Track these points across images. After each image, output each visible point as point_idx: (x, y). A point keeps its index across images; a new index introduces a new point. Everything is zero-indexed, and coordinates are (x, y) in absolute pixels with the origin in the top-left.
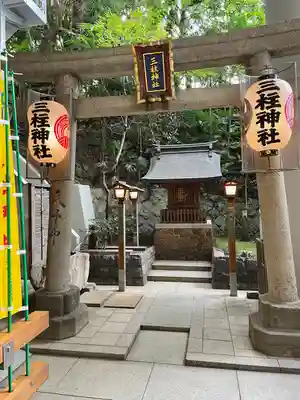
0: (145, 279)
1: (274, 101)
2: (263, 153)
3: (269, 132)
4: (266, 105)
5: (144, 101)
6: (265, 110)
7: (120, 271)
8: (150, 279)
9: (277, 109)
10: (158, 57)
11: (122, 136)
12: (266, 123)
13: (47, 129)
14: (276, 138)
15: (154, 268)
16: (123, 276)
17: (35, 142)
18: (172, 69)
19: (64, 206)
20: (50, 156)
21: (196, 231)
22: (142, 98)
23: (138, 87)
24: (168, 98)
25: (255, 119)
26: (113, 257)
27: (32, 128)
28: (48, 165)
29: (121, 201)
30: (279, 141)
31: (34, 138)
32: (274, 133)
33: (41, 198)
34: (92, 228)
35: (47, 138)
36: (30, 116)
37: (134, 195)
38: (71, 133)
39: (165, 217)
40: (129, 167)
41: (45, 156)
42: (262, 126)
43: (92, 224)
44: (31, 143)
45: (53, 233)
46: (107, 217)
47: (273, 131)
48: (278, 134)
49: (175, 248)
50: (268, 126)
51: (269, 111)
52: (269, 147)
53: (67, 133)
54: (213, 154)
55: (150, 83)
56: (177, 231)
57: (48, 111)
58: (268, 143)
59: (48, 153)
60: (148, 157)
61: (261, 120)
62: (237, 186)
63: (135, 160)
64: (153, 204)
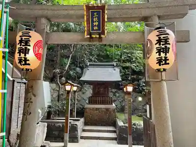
0: (79, 138)
1: (166, 41)
2: (159, 70)
3: (163, 58)
4: (162, 43)
5: (89, 36)
6: (161, 46)
7: (65, 134)
8: (82, 138)
9: (168, 46)
10: (98, 13)
11: (69, 57)
12: (162, 53)
13: (28, 47)
14: (167, 62)
15: (84, 131)
16: (67, 136)
17: (20, 55)
18: (106, 20)
19: (35, 96)
20: (29, 64)
21: (107, 110)
22: (88, 35)
23: (86, 28)
24: (102, 36)
25: (155, 51)
27: (18, 46)
28: (27, 70)
29: (68, 92)
30: (168, 64)
31: (20, 52)
32: (166, 59)
33: (20, 89)
34: (49, 107)
35: (28, 53)
36: (18, 39)
37: (75, 89)
38: (43, 51)
39: (92, 101)
41: (26, 64)
42: (160, 55)
43: (49, 104)
44: (17, 55)
45: (26, 113)
46: (58, 101)
47: (165, 58)
48: (168, 60)
49: (95, 119)
50: (163, 55)
51: (163, 47)
52: (162, 67)
53: (41, 51)
54: (116, 69)
55: (93, 26)
56: (97, 109)
57: (30, 37)
58: (163, 64)
59: (28, 62)
60: (82, 68)
61: (159, 51)
62: (133, 86)
63: (74, 69)
64: (83, 93)
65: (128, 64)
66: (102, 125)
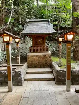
15: (27, 73)
21: (44, 56)
26: (6, 72)
29: (8, 43)
37: (17, 40)
39: (32, 50)
40: (15, 29)
49: (36, 63)
56: (37, 56)
63: (18, 27)
64: (26, 44)
65: (57, 23)
66: (41, 67)
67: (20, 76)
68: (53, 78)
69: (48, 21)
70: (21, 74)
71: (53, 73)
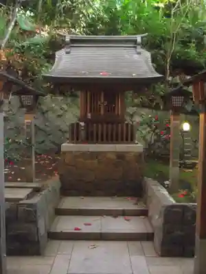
21: (121, 156)
64: (59, 116)
67: (35, 222)
68: (150, 231)
69: (135, 42)
70: (38, 214)
71: (150, 214)
